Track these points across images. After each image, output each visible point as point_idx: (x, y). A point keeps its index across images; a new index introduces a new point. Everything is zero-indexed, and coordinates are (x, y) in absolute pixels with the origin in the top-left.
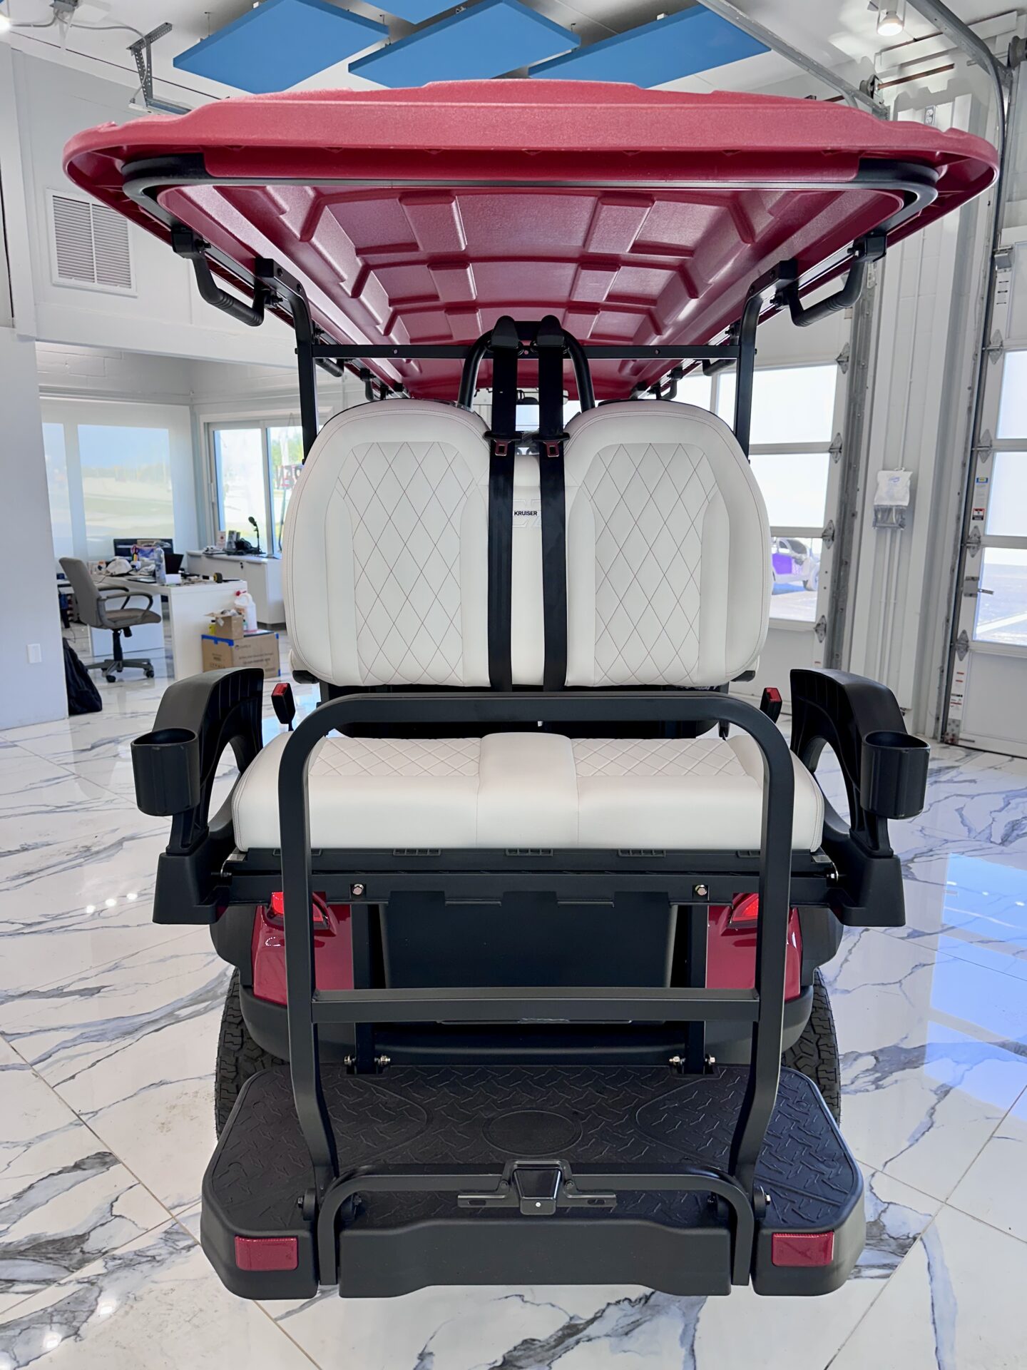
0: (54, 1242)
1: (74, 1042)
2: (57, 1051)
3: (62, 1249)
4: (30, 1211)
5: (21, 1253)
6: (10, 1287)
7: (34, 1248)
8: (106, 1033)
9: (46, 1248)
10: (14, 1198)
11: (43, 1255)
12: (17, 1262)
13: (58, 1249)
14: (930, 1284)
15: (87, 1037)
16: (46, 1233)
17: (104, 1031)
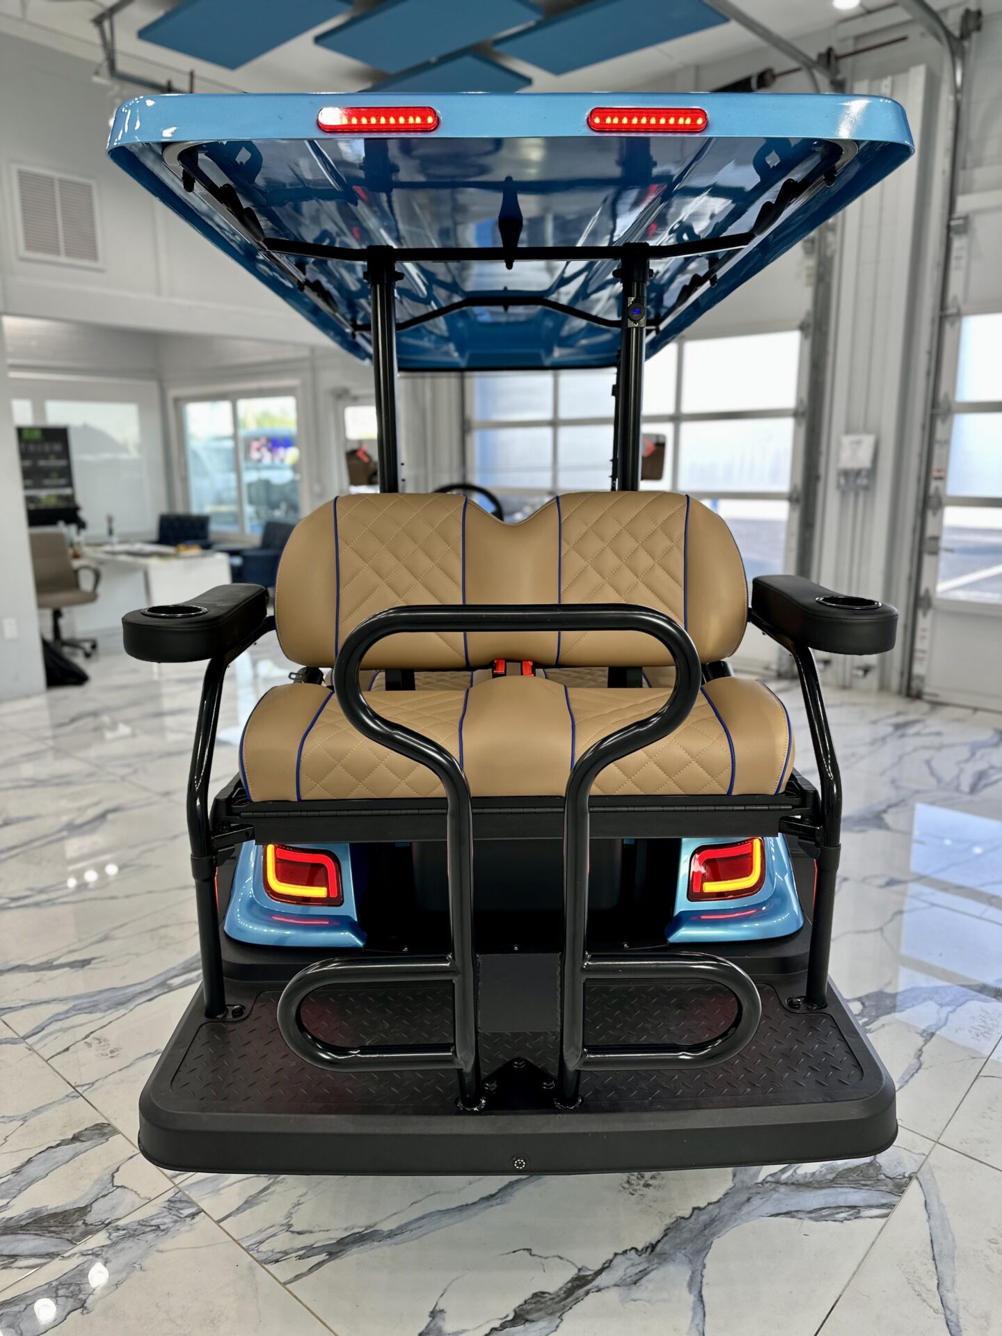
0: (55, 1215)
1: (66, 1015)
2: (50, 1024)
3: (64, 1222)
4: (30, 1186)
5: (22, 1228)
6: (13, 1262)
7: (35, 1222)
8: (98, 1004)
9: (48, 1222)
10: (13, 1173)
11: (45, 1229)
12: (20, 1237)
13: (60, 1222)
14: (928, 1221)
15: (79, 1009)
16: (47, 1206)
17: (96, 1003)
